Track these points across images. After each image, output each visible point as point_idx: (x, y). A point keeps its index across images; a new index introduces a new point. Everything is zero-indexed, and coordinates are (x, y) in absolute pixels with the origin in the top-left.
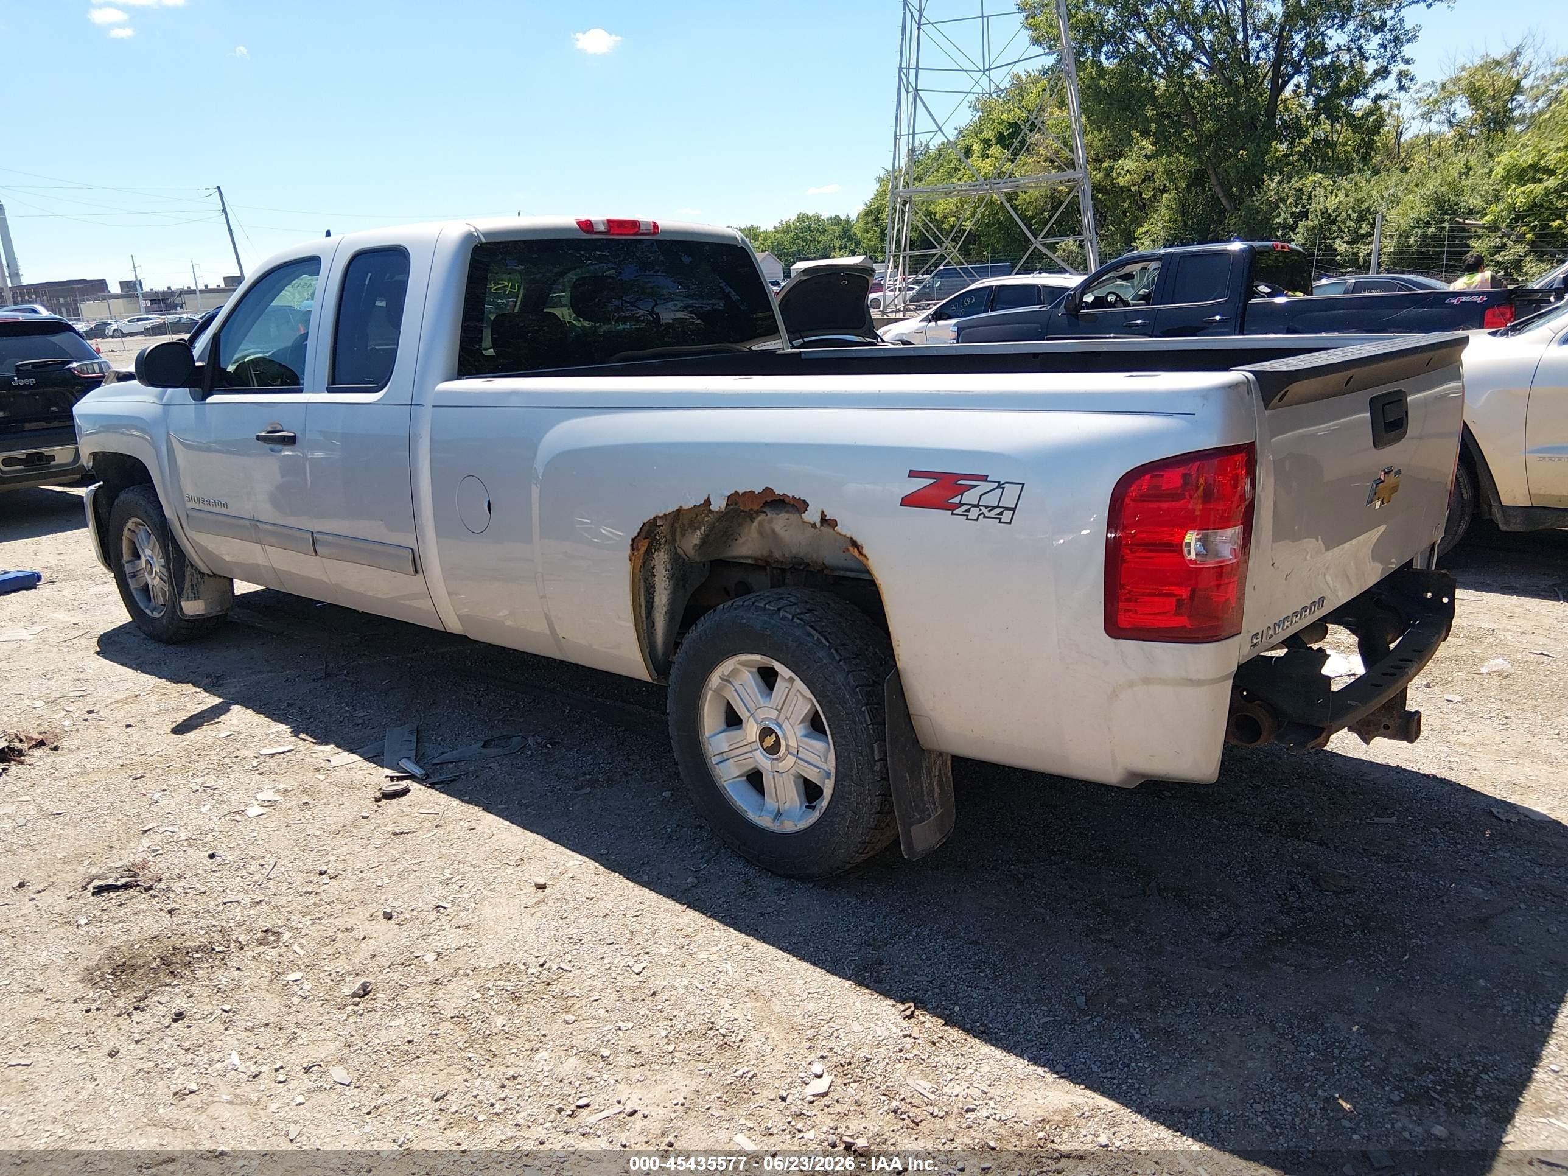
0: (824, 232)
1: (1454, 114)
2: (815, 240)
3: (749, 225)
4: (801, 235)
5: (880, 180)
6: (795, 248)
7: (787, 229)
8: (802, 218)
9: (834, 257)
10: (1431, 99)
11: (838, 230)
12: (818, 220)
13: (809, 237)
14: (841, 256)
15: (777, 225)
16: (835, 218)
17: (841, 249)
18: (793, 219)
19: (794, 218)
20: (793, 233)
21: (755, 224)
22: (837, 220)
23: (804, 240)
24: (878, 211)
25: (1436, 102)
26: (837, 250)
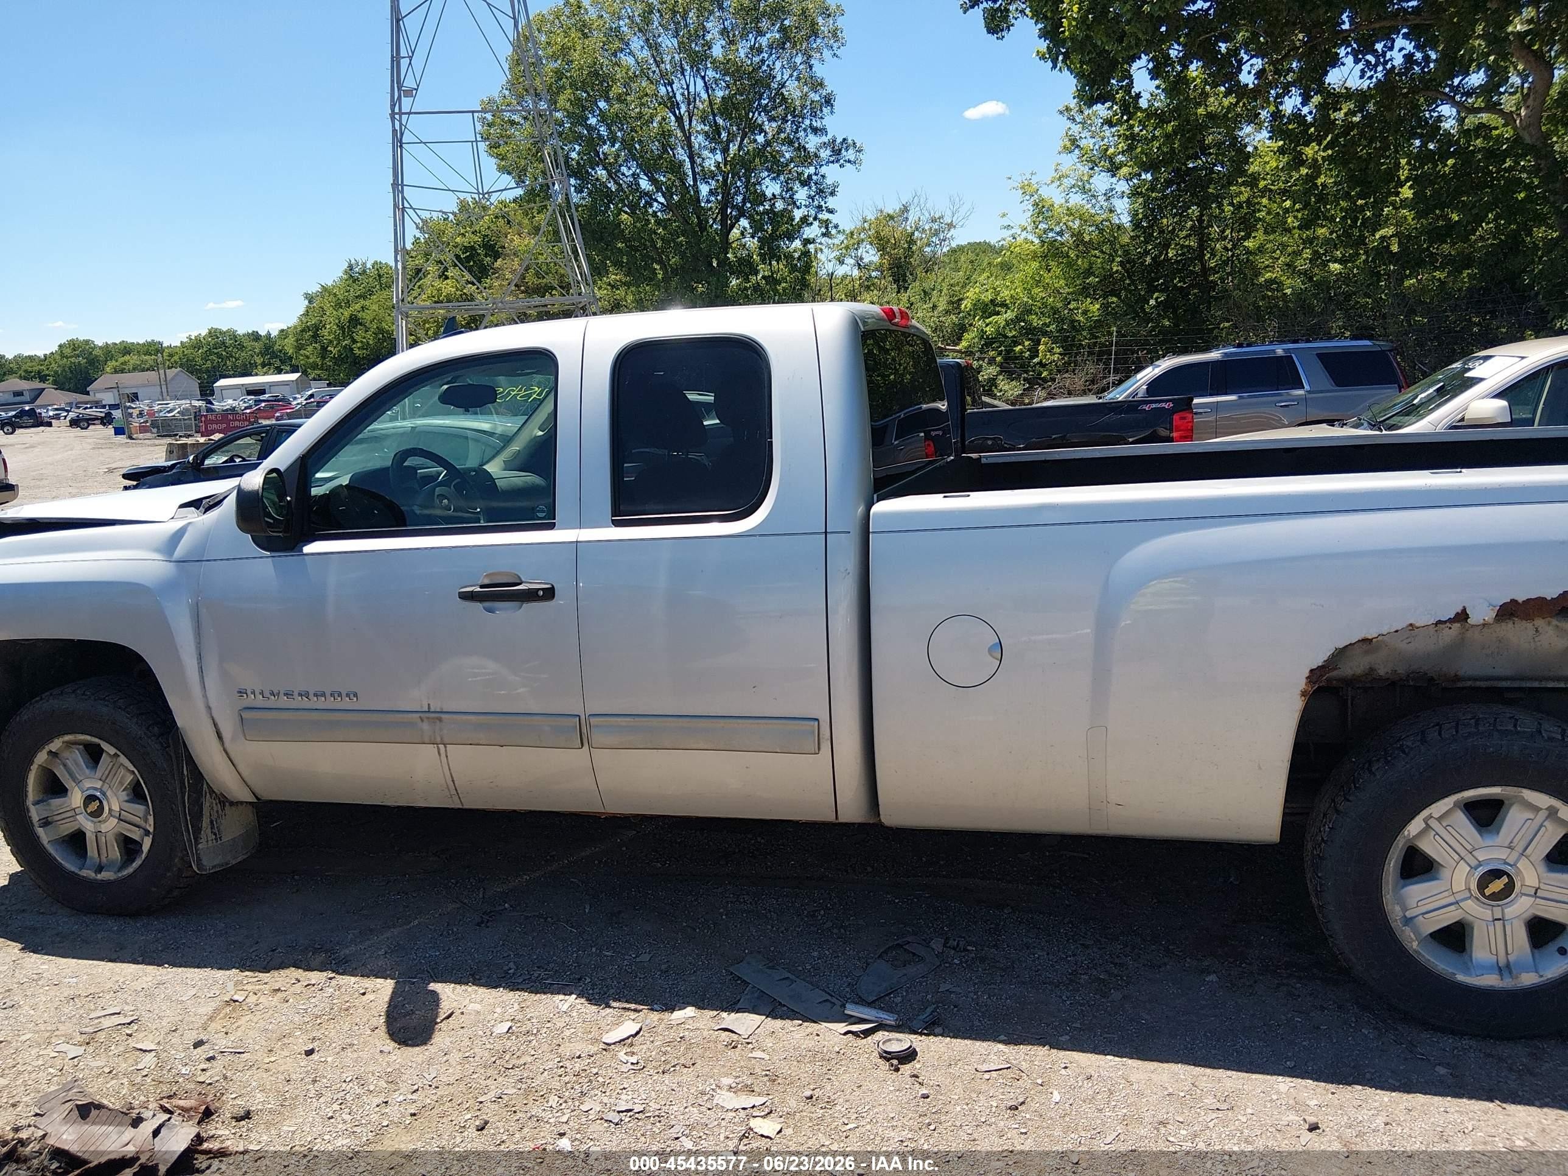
0: (241, 347)
1: (861, 259)
2: (232, 356)
3: (149, 340)
4: (215, 351)
5: (310, 298)
6: (209, 364)
7: (196, 344)
8: (213, 333)
9: (257, 375)
10: (843, 245)
11: (258, 346)
12: (233, 335)
13: (224, 353)
14: (265, 374)
15: (185, 340)
16: (252, 334)
17: (263, 365)
18: (203, 334)
19: (204, 332)
20: (205, 349)
21: (157, 339)
22: (255, 336)
23: (219, 356)
24: (317, 328)
25: (847, 248)
26: (259, 367)
